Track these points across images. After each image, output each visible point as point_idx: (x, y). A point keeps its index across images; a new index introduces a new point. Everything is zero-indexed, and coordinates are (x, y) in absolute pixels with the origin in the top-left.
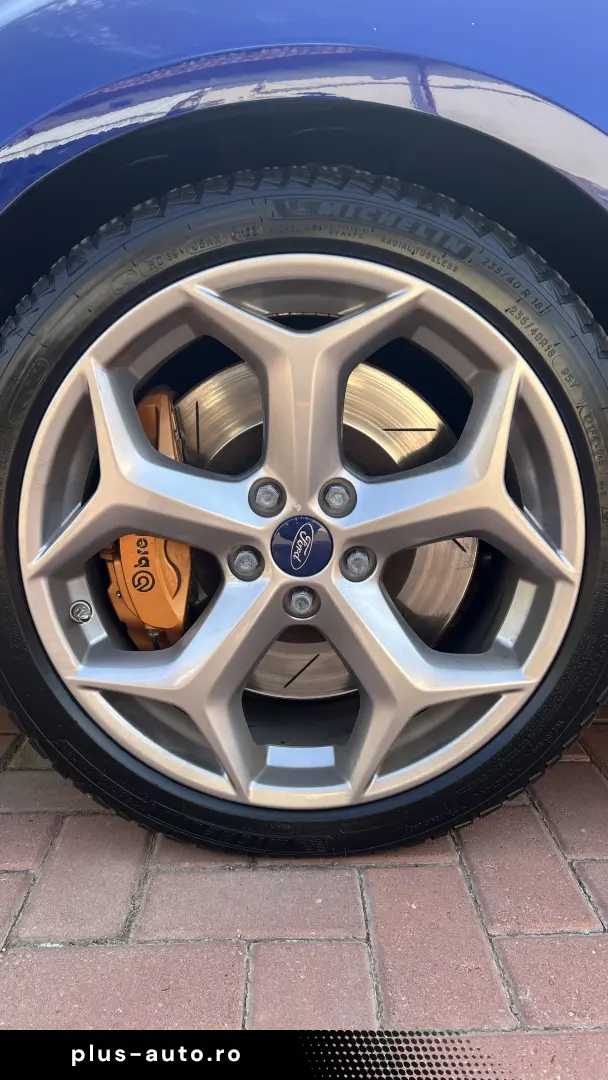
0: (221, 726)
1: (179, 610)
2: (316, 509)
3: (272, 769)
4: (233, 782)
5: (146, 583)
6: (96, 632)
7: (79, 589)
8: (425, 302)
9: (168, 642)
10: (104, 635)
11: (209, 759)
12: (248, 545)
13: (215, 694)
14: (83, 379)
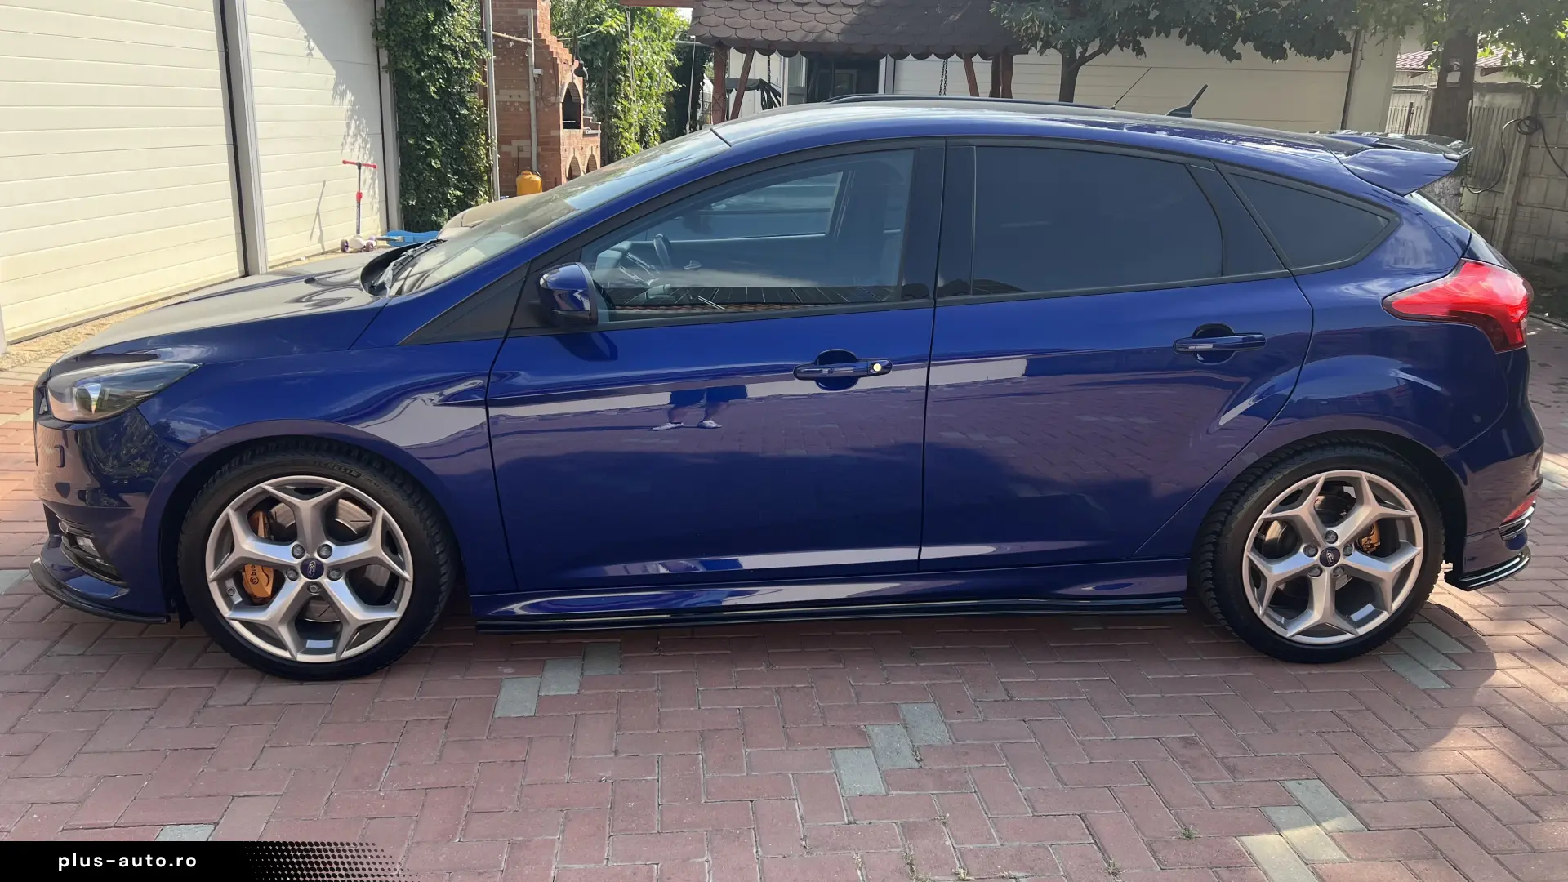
0: (285, 633)
1: (269, 590)
2: (316, 555)
3: (309, 648)
4: (291, 654)
5: (255, 581)
6: (237, 599)
7: (230, 584)
8: (347, 490)
9: (265, 603)
10: (241, 599)
11: (283, 646)
12: (292, 568)
13: (282, 621)
14: (227, 515)
